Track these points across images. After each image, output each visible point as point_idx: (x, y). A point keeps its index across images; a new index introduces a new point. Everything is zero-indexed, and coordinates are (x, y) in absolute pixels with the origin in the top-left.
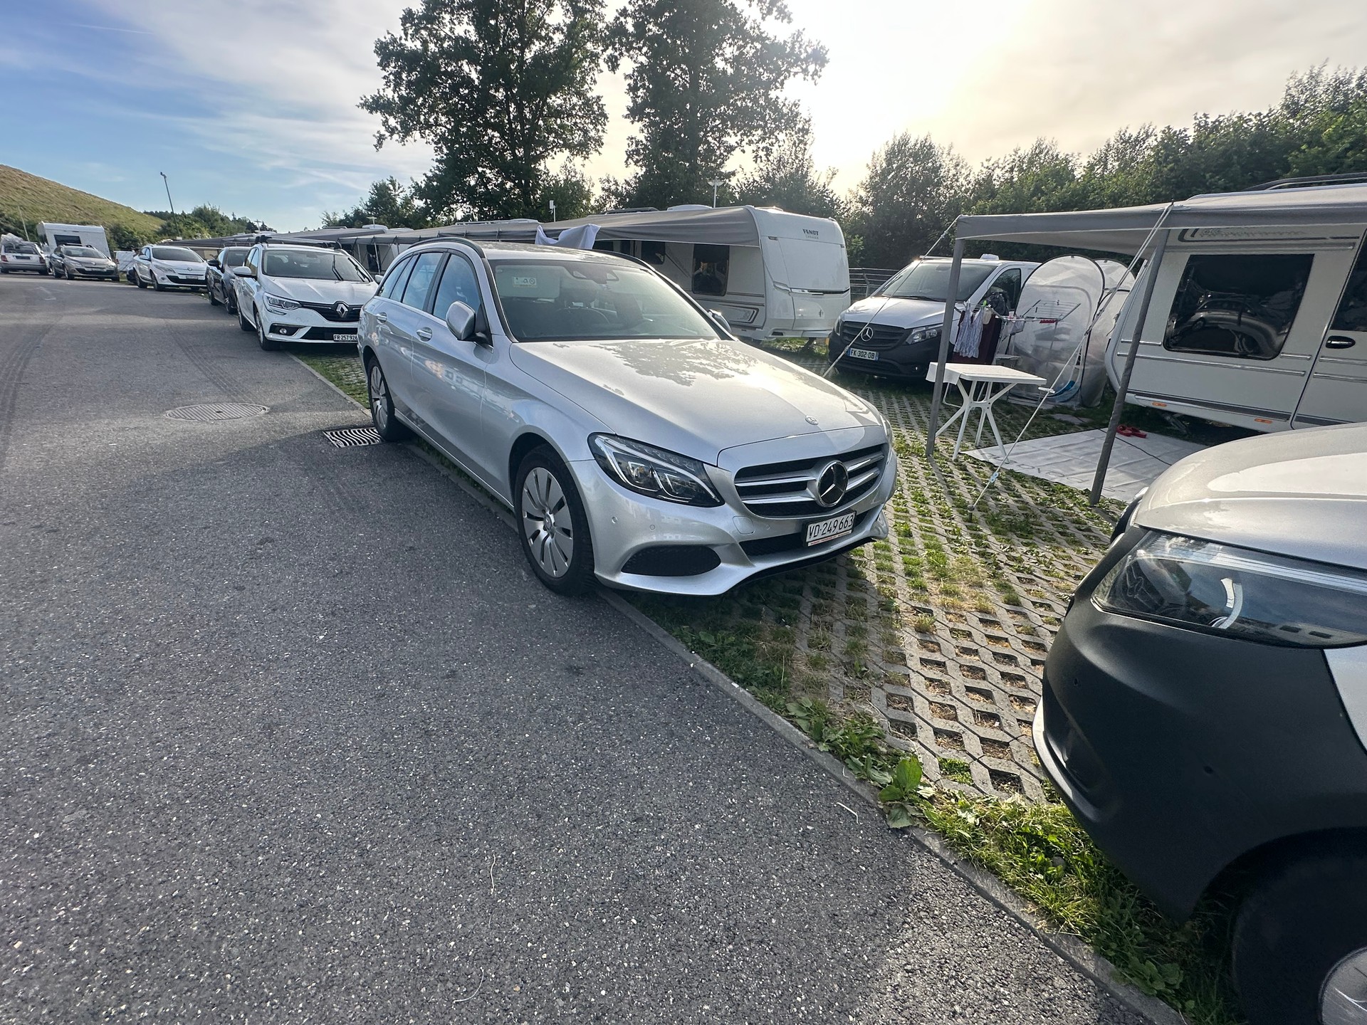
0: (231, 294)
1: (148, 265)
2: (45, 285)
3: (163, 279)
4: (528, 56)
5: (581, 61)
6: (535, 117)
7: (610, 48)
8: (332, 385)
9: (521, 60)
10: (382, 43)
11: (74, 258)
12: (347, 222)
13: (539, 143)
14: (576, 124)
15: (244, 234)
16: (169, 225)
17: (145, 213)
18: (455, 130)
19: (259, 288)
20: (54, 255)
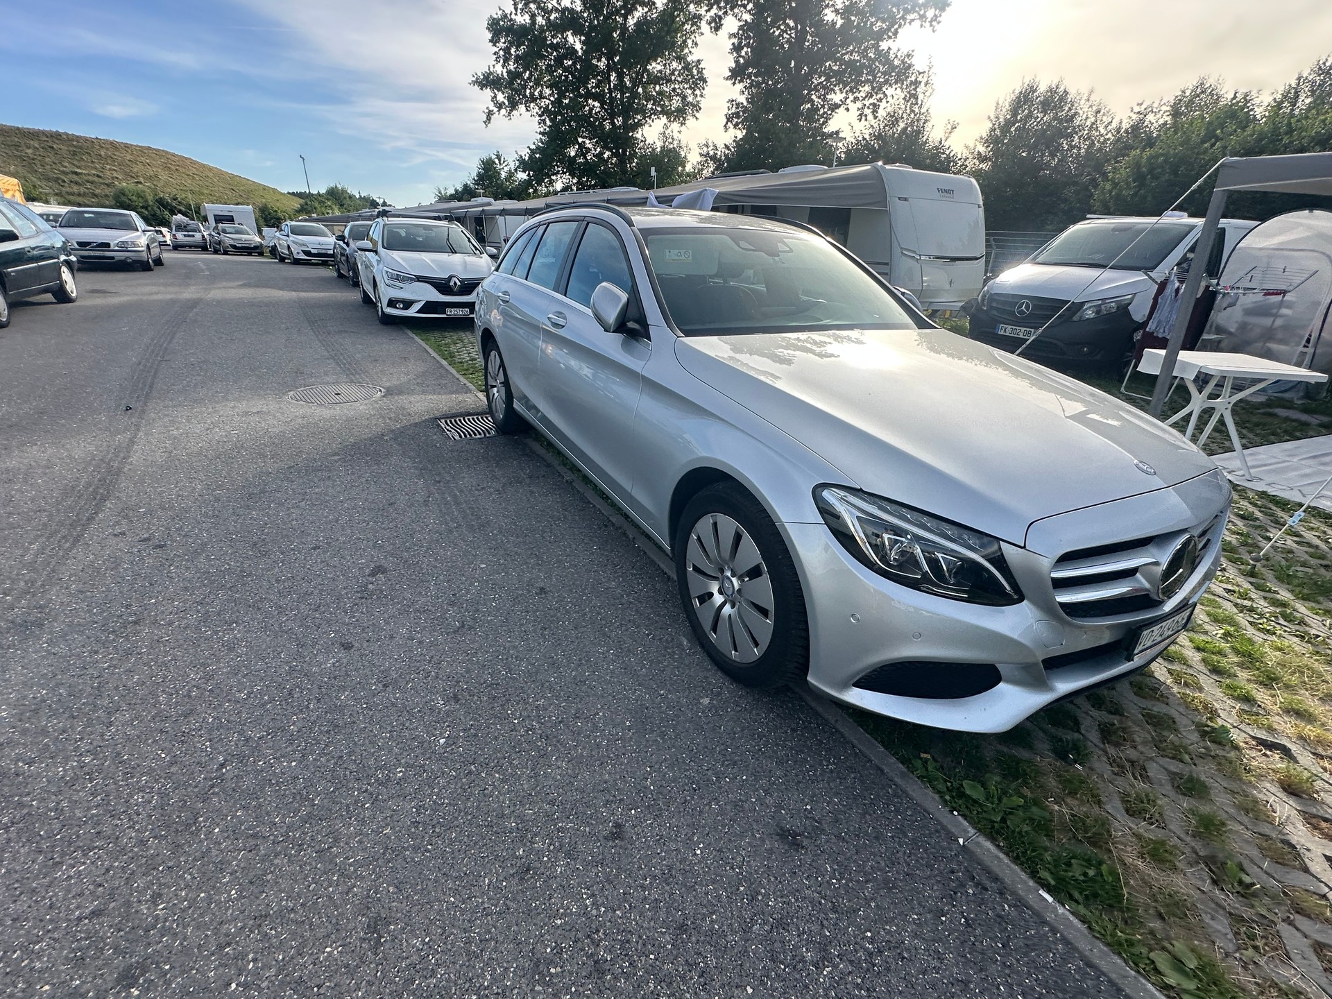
0: (354, 268)
1: (286, 241)
2: (203, 260)
3: (298, 253)
4: (631, 22)
5: (683, 24)
6: (635, 85)
7: (715, 7)
8: (444, 363)
9: (624, 28)
10: (494, 19)
11: (228, 235)
12: (458, 196)
13: (637, 112)
14: (674, 90)
15: (368, 210)
16: (306, 204)
17: (288, 193)
18: (558, 103)
19: (378, 262)
20: (213, 233)
